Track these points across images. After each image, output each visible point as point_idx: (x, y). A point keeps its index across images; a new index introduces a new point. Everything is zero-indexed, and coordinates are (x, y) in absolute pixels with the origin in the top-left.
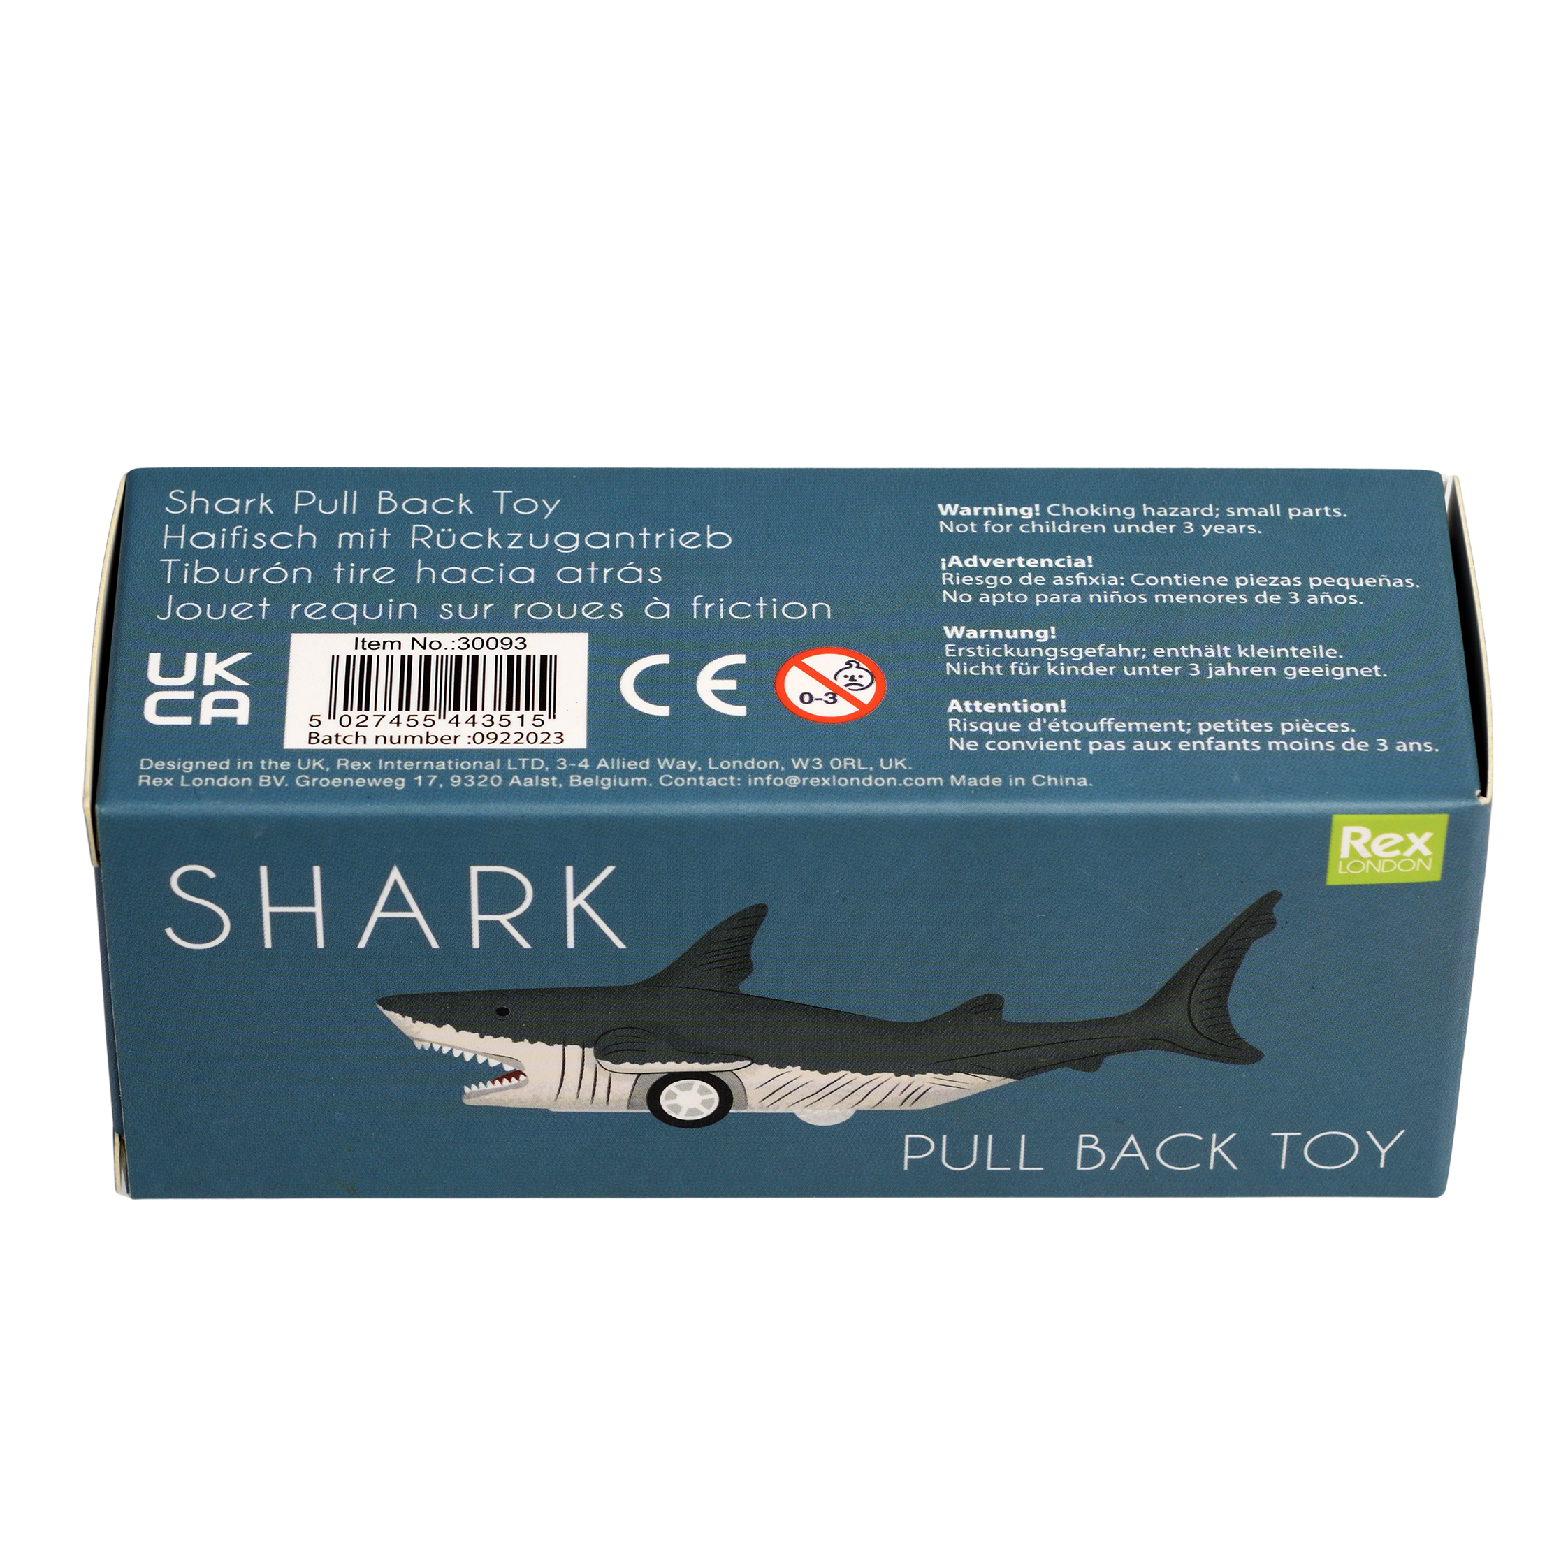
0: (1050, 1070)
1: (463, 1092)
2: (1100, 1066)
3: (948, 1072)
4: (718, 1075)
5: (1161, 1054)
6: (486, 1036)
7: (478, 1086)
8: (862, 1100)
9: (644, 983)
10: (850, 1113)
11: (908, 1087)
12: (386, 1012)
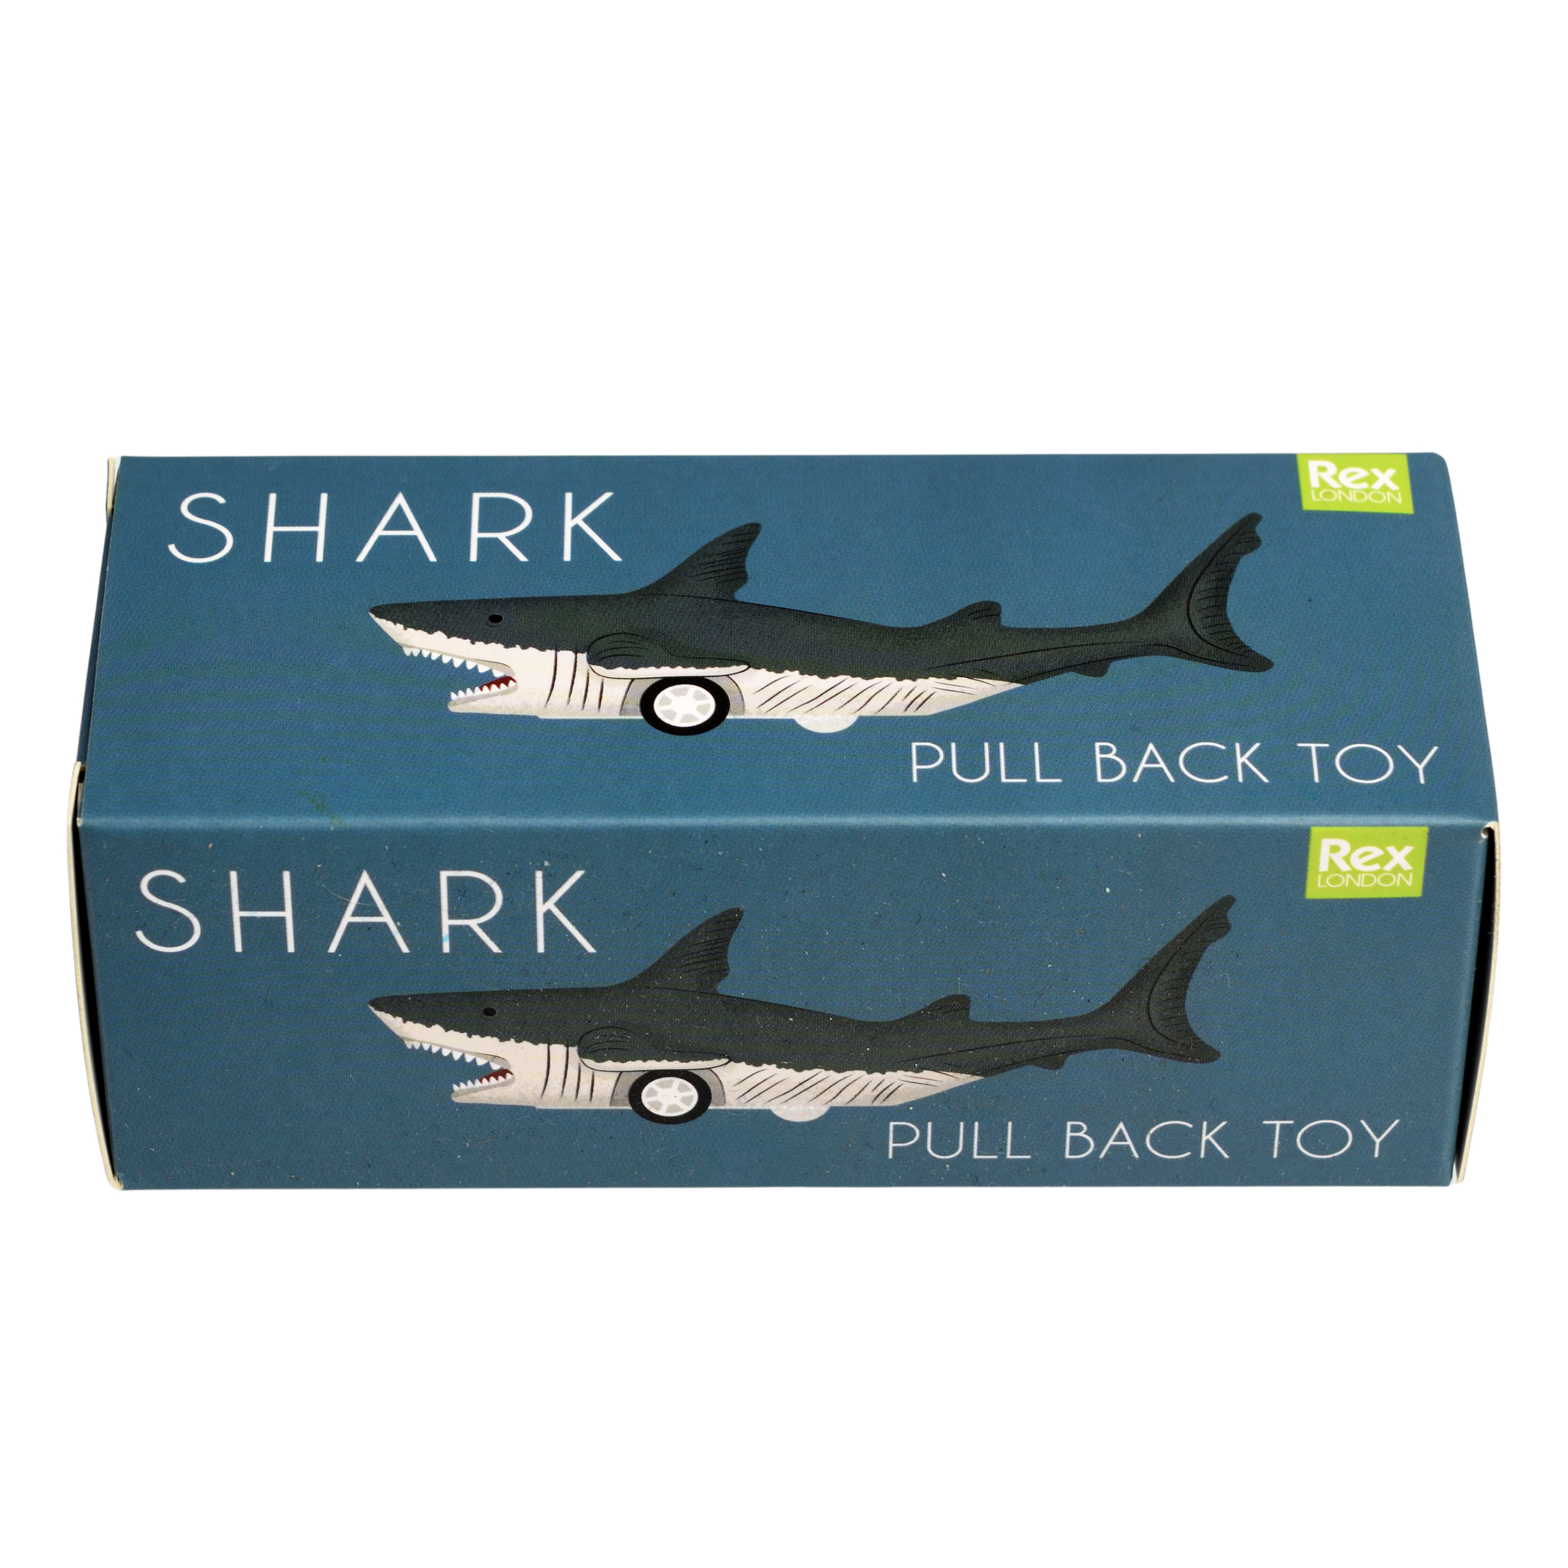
0: (1055, 675)
1: (449, 698)
2: (1106, 671)
3: (951, 676)
4: (714, 680)
5: (1168, 660)
6: (477, 643)
7: (465, 692)
8: (864, 705)
9: (639, 592)
10: (852, 719)
11: (911, 692)
12: (378, 620)
